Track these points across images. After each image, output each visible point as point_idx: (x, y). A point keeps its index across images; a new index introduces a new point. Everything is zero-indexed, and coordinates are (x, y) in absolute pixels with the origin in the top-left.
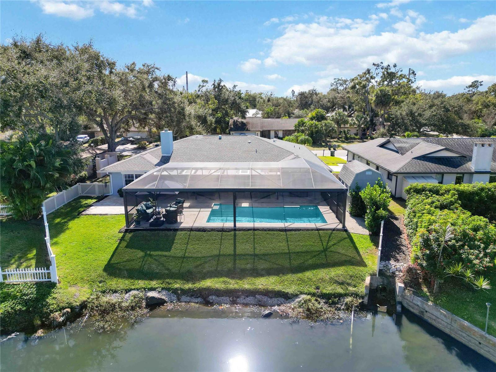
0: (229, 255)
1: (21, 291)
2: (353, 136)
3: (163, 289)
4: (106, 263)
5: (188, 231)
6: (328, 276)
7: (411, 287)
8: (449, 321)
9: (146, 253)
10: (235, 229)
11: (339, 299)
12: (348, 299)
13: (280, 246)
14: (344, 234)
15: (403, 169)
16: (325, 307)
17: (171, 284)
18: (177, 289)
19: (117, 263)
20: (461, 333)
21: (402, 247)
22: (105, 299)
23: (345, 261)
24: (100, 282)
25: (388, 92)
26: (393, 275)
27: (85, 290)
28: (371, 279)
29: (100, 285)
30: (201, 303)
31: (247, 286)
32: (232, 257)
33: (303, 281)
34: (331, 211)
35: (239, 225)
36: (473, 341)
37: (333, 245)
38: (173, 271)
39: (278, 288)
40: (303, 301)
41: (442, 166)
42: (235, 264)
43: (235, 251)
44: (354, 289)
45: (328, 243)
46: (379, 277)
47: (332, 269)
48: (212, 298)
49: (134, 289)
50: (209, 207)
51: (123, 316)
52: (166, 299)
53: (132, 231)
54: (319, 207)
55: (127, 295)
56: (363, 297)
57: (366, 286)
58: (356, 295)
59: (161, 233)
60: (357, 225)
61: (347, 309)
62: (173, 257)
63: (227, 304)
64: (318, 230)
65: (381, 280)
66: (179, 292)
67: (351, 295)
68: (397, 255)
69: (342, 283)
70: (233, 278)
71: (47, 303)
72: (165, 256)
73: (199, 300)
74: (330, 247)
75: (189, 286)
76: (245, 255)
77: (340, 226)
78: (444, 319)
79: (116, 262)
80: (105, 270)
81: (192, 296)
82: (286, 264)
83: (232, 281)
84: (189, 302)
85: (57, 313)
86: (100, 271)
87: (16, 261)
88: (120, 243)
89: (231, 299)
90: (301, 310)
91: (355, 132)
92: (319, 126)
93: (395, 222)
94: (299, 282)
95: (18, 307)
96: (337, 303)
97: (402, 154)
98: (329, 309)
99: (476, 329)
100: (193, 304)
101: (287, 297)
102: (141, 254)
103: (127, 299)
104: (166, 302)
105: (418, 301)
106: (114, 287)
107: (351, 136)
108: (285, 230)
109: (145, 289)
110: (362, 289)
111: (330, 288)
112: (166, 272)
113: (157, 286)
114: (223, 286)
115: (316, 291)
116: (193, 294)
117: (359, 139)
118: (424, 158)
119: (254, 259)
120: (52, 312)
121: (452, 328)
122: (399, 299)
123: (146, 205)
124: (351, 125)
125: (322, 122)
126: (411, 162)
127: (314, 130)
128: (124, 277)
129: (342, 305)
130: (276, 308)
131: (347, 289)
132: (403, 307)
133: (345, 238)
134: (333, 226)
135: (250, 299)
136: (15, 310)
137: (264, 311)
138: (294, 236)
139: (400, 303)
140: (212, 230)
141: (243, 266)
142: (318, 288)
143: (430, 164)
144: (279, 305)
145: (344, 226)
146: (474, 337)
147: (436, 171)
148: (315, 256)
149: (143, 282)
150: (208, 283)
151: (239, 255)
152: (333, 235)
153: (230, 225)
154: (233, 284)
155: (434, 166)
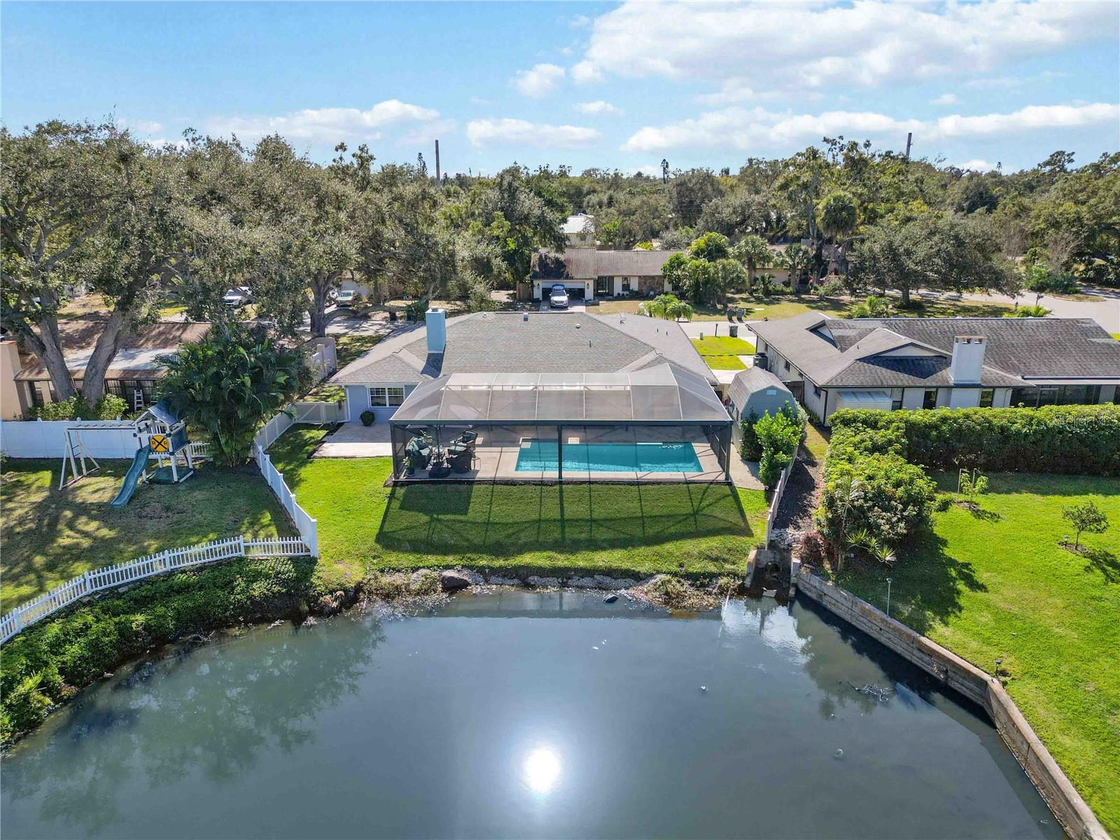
0: (555, 520)
1: (273, 569)
2: (780, 287)
3: (463, 567)
4: (377, 531)
5: (490, 484)
6: (697, 550)
7: (809, 563)
8: (849, 604)
9: (431, 517)
10: (560, 482)
11: (711, 581)
12: (723, 581)
13: (629, 508)
14: (727, 489)
15: (837, 380)
16: (691, 590)
17: (474, 560)
18: (483, 567)
19: (394, 532)
20: (862, 619)
21: (810, 509)
22: (386, 580)
23: (723, 528)
24: (374, 558)
25: (850, 202)
26: (789, 548)
27: (356, 567)
28: (758, 554)
29: (375, 561)
30: (518, 586)
31: (581, 564)
32: (559, 524)
33: (661, 556)
34: (711, 452)
35: (566, 475)
36: (874, 627)
37: (708, 505)
38: (476, 541)
39: (626, 565)
40: (659, 583)
41: (901, 375)
42: (563, 532)
43: (562, 515)
44: (732, 567)
45: (700, 502)
46: (769, 552)
47: (703, 540)
48: (533, 579)
49: (424, 567)
50: (514, 443)
51: (415, 602)
52: (470, 580)
53: (403, 484)
54: (693, 444)
55: (415, 575)
56: (744, 578)
57: (749, 563)
58: (734, 575)
59: (449, 487)
60: (749, 475)
61: (721, 593)
62: (472, 522)
63: (554, 586)
64: (688, 483)
65: (771, 555)
66: (487, 570)
67: (728, 575)
68: (799, 521)
69: (716, 559)
70: (561, 552)
71: (312, 583)
72: (461, 522)
73: (516, 581)
74: (704, 508)
75: (499, 563)
76: (577, 521)
77: (722, 478)
78: (844, 602)
79: (390, 530)
80: (378, 540)
81: (504, 576)
82: (638, 532)
83: (561, 557)
84: (501, 585)
85: (328, 597)
86: (371, 542)
87: (248, 528)
88: (389, 503)
89: (560, 580)
90: (657, 594)
91: (786, 278)
92: (712, 270)
93: (811, 470)
94: (655, 558)
95: (276, 589)
96: (708, 585)
97: (842, 350)
98: (696, 593)
99: (878, 612)
100: (507, 586)
101: (637, 578)
102: (424, 518)
103: (416, 580)
104: (468, 584)
105: (815, 581)
106: (394, 563)
107: (776, 289)
108: (638, 483)
109: (439, 567)
110: (743, 567)
111: (698, 566)
112: (466, 543)
113: (455, 563)
114: (548, 563)
115: (678, 569)
116: (505, 573)
117: (791, 294)
118: (876, 359)
119: (591, 526)
120: (320, 595)
121: (853, 613)
122: (793, 580)
123: (418, 443)
124: (776, 265)
125: (718, 261)
126: (851, 368)
127: (701, 278)
128: (406, 551)
129: (714, 588)
130: (623, 591)
131: (723, 567)
132: (798, 591)
133: (729, 495)
134: (710, 477)
135: (586, 581)
136: (273, 593)
137: (607, 595)
138: (651, 492)
139: (796, 586)
140: (527, 483)
141: (576, 536)
142: (681, 565)
143: (884, 370)
144: (627, 588)
145: (728, 477)
146: (874, 622)
147: (890, 383)
148: (680, 522)
149: (434, 557)
150: (527, 559)
151: (567, 520)
152: (709, 490)
153: (552, 474)
154: (562, 561)
155: (889, 375)
